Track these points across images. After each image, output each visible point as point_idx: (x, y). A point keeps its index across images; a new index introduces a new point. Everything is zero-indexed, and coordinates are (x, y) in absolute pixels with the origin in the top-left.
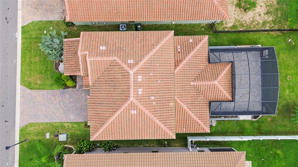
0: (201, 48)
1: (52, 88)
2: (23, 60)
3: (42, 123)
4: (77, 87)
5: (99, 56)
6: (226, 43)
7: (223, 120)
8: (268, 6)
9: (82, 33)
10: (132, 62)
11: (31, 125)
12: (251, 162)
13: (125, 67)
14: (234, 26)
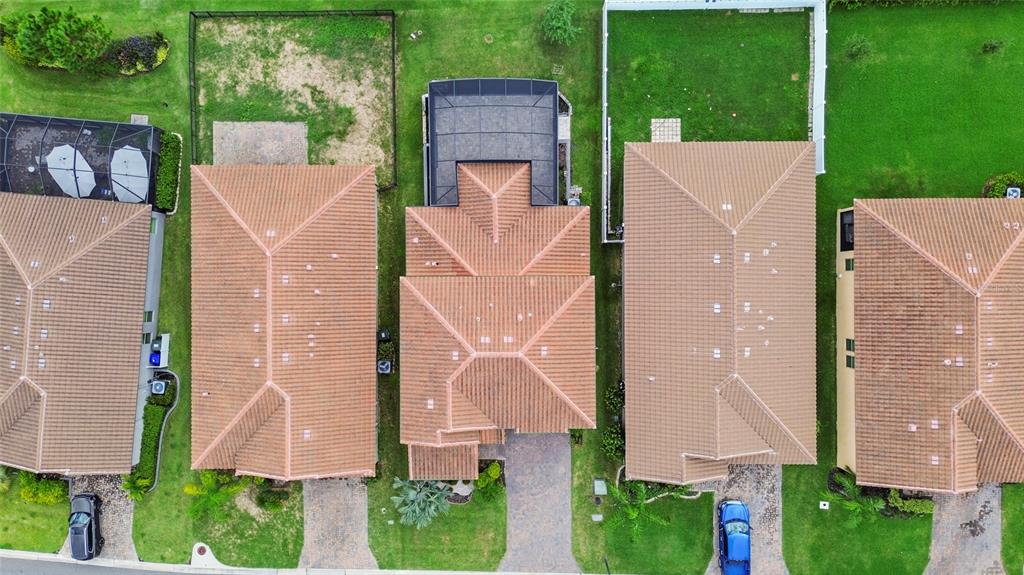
0: (429, 223)
1: (502, 509)
2: (447, 566)
3: (574, 530)
4: (503, 459)
5: (445, 410)
6: (418, 162)
7: (571, 171)
8: (343, 77)
9: (402, 442)
10: (456, 353)
11: (576, 551)
12: (653, 120)
13: (464, 366)
14: (384, 146)
